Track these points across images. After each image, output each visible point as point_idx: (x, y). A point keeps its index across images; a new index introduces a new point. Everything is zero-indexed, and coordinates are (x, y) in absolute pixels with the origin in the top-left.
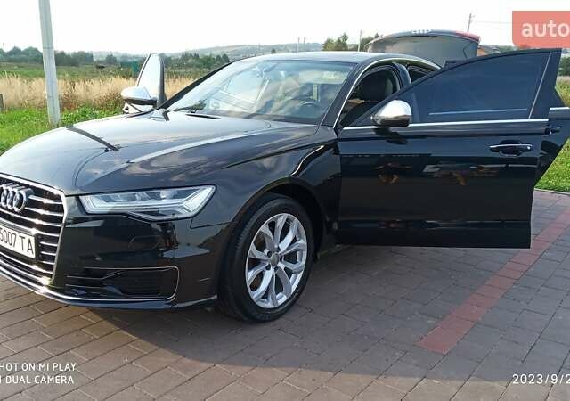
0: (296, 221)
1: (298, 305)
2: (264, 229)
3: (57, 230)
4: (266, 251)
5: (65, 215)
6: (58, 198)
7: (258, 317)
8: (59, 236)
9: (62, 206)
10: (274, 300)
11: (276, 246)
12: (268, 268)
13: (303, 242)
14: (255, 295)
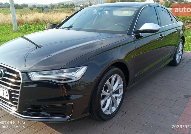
0: (119, 77)
1: (120, 110)
2: (108, 82)
3: (18, 88)
4: (108, 91)
5: (21, 81)
6: (18, 73)
7: (105, 119)
8: (19, 90)
9: (20, 77)
10: (111, 110)
11: (112, 89)
12: (109, 98)
13: (121, 85)
14: (104, 110)
